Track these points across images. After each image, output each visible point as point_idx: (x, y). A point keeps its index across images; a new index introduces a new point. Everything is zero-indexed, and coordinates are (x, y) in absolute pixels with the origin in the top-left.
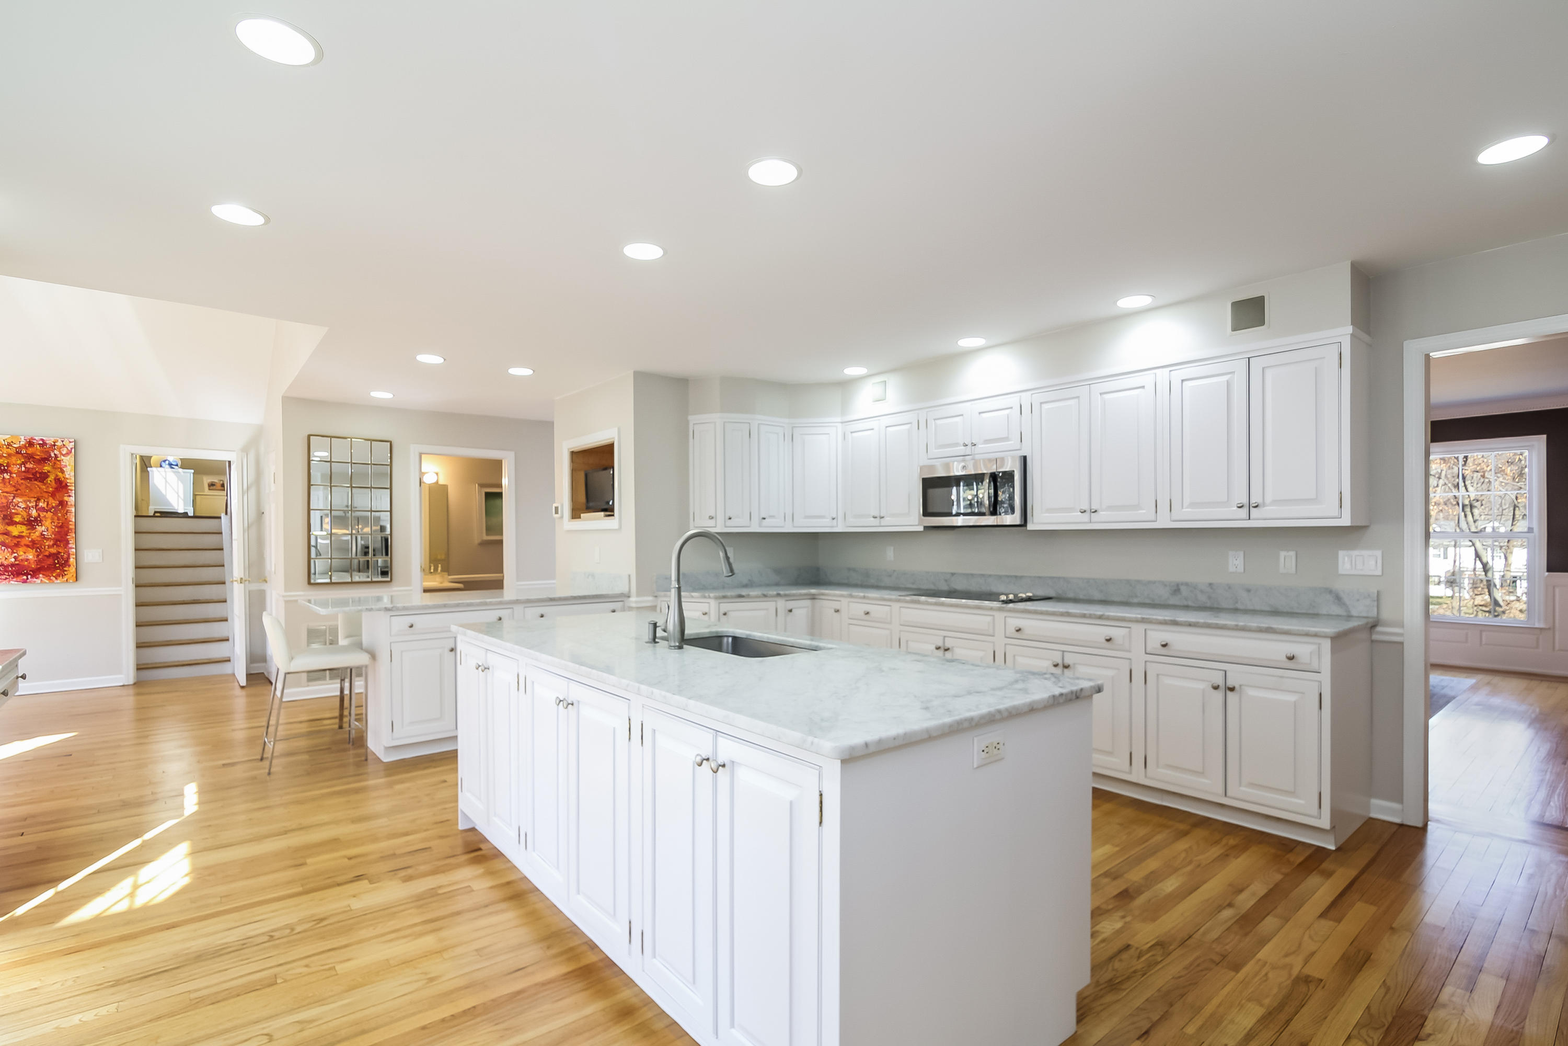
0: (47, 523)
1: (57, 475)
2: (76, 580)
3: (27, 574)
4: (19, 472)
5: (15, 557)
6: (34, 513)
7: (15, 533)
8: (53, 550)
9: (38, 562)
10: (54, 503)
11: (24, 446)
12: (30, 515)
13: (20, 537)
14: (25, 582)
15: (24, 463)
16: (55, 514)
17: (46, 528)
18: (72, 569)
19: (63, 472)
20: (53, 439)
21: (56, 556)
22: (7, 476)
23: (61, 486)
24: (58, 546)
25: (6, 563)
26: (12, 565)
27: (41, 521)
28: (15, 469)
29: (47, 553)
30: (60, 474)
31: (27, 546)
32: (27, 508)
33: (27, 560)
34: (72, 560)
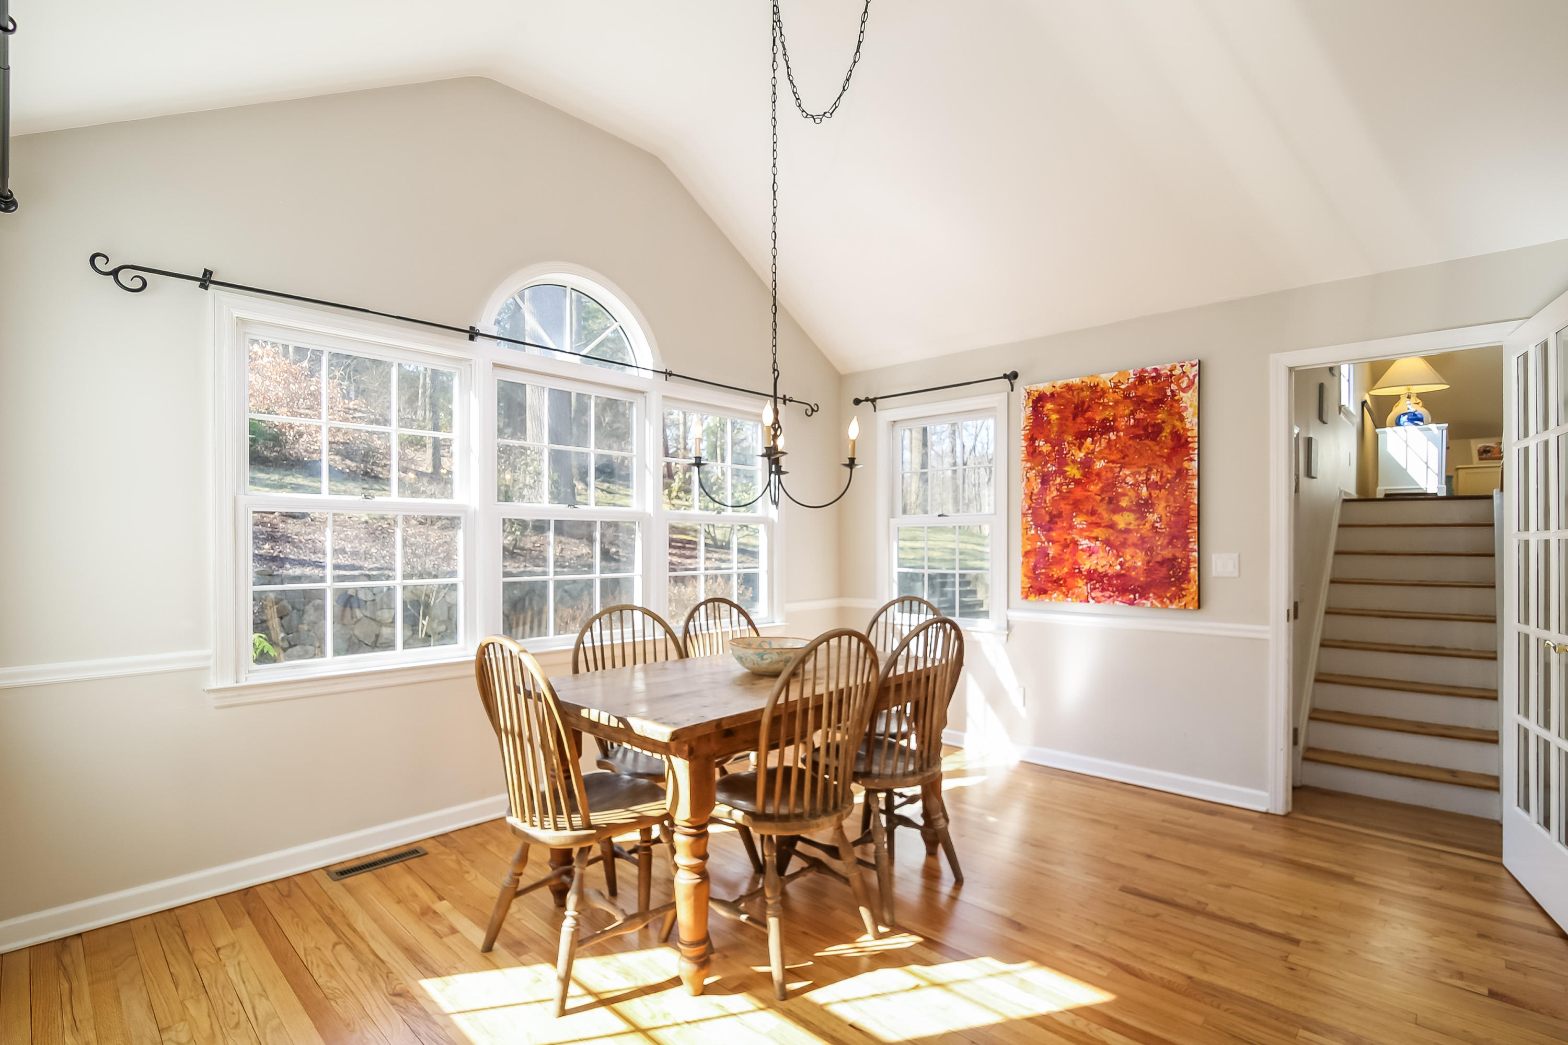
0: (1161, 508)
1: (1174, 426)
2: (1199, 607)
3: (1134, 592)
4: (1128, 427)
5: (1121, 564)
6: (1144, 491)
7: (1122, 526)
8: (1167, 553)
9: (1148, 571)
10: (1169, 473)
11: (1134, 386)
12: (1139, 496)
13: (1127, 531)
14: (1132, 603)
15: (1133, 413)
16: (1171, 492)
17: (1158, 515)
18: (1194, 588)
19: (1182, 419)
20: (1169, 366)
21: (1170, 562)
22: (1112, 436)
23: (1180, 443)
24: (1174, 546)
25: (1110, 572)
26: (1118, 576)
27: (1153, 505)
28: (1122, 423)
29: (1159, 559)
30: (1178, 423)
31: (1135, 545)
32: (1136, 485)
33: (1135, 568)
34: (1193, 572)
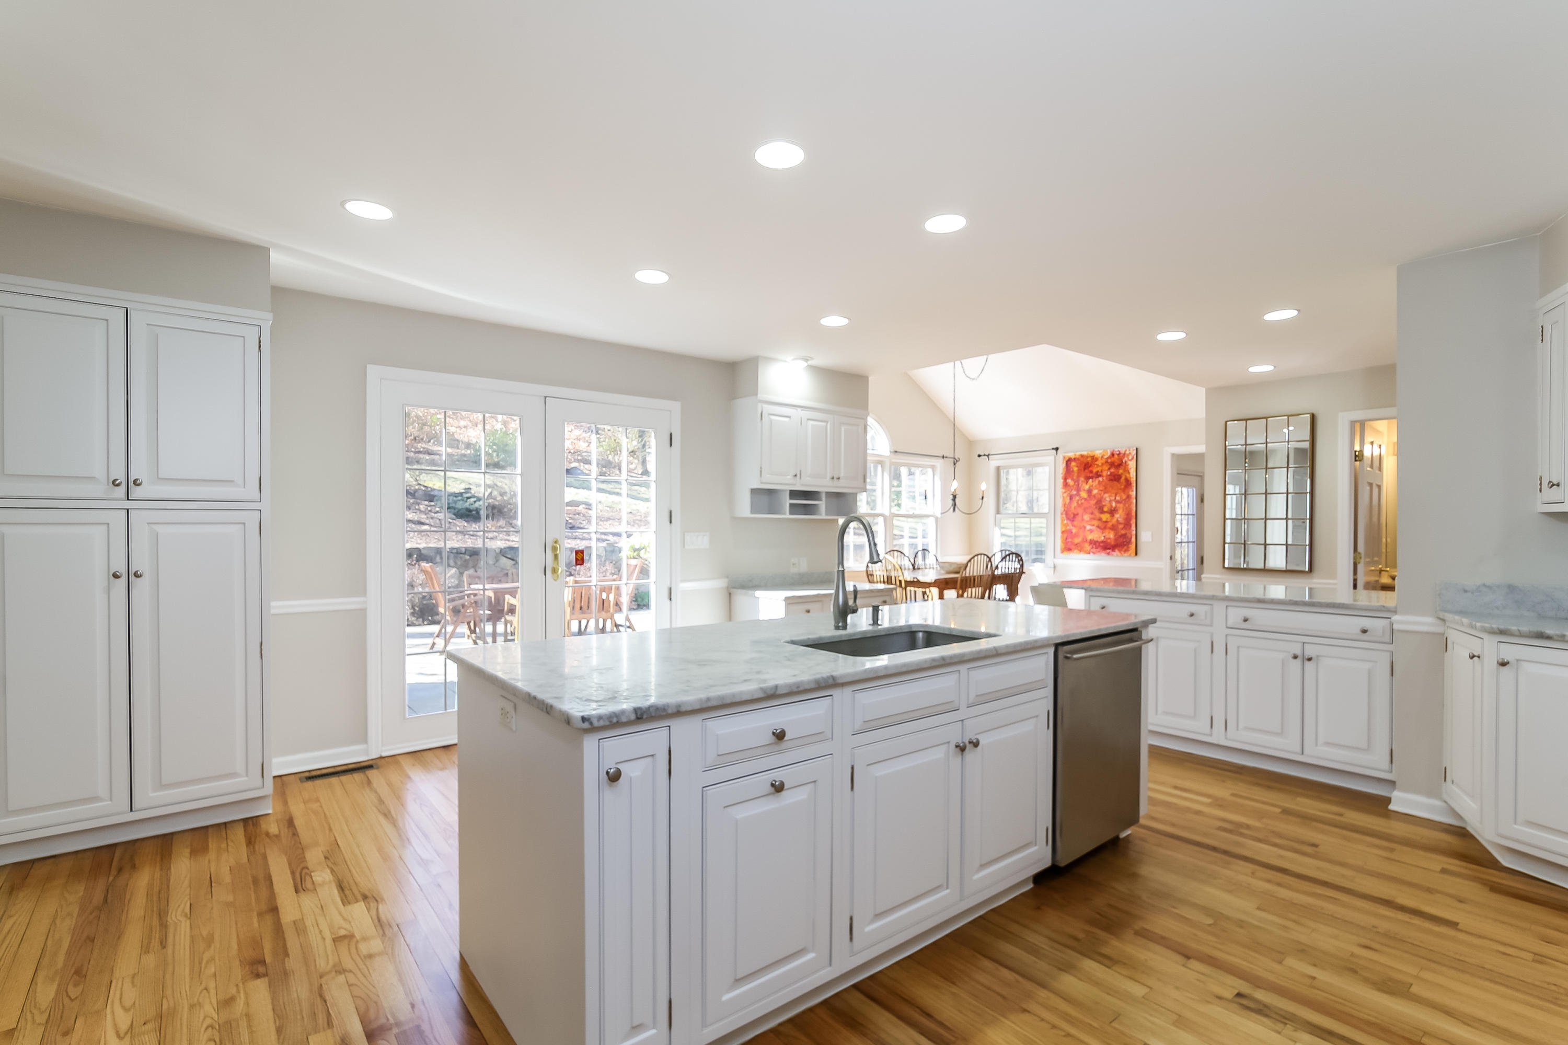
0: (1120, 511)
1: (1126, 476)
2: (1136, 554)
3: (1109, 549)
4: (1107, 476)
5: (1104, 537)
6: (1114, 504)
7: (1104, 519)
8: (1123, 532)
9: (1116, 540)
10: (1124, 497)
11: (1109, 458)
12: (1112, 506)
13: (1106, 522)
14: (1108, 554)
15: (1109, 469)
16: (1124, 504)
17: (1120, 516)
18: (1133, 546)
19: (1129, 473)
20: (1124, 449)
21: (1124, 536)
22: (1101, 479)
23: (1128, 483)
24: (1126, 529)
25: (1100, 540)
26: (1103, 542)
27: (1117, 511)
28: (1105, 473)
29: (1120, 534)
30: (1128, 475)
31: (1110, 529)
32: (1110, 501)
33: (1109, 539)
34: (1133, 540)
